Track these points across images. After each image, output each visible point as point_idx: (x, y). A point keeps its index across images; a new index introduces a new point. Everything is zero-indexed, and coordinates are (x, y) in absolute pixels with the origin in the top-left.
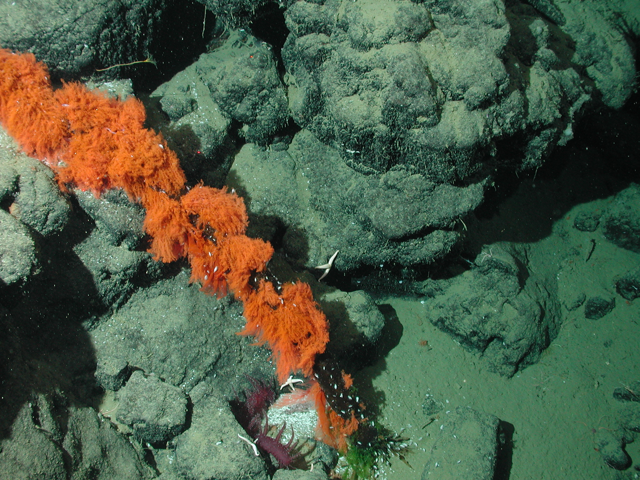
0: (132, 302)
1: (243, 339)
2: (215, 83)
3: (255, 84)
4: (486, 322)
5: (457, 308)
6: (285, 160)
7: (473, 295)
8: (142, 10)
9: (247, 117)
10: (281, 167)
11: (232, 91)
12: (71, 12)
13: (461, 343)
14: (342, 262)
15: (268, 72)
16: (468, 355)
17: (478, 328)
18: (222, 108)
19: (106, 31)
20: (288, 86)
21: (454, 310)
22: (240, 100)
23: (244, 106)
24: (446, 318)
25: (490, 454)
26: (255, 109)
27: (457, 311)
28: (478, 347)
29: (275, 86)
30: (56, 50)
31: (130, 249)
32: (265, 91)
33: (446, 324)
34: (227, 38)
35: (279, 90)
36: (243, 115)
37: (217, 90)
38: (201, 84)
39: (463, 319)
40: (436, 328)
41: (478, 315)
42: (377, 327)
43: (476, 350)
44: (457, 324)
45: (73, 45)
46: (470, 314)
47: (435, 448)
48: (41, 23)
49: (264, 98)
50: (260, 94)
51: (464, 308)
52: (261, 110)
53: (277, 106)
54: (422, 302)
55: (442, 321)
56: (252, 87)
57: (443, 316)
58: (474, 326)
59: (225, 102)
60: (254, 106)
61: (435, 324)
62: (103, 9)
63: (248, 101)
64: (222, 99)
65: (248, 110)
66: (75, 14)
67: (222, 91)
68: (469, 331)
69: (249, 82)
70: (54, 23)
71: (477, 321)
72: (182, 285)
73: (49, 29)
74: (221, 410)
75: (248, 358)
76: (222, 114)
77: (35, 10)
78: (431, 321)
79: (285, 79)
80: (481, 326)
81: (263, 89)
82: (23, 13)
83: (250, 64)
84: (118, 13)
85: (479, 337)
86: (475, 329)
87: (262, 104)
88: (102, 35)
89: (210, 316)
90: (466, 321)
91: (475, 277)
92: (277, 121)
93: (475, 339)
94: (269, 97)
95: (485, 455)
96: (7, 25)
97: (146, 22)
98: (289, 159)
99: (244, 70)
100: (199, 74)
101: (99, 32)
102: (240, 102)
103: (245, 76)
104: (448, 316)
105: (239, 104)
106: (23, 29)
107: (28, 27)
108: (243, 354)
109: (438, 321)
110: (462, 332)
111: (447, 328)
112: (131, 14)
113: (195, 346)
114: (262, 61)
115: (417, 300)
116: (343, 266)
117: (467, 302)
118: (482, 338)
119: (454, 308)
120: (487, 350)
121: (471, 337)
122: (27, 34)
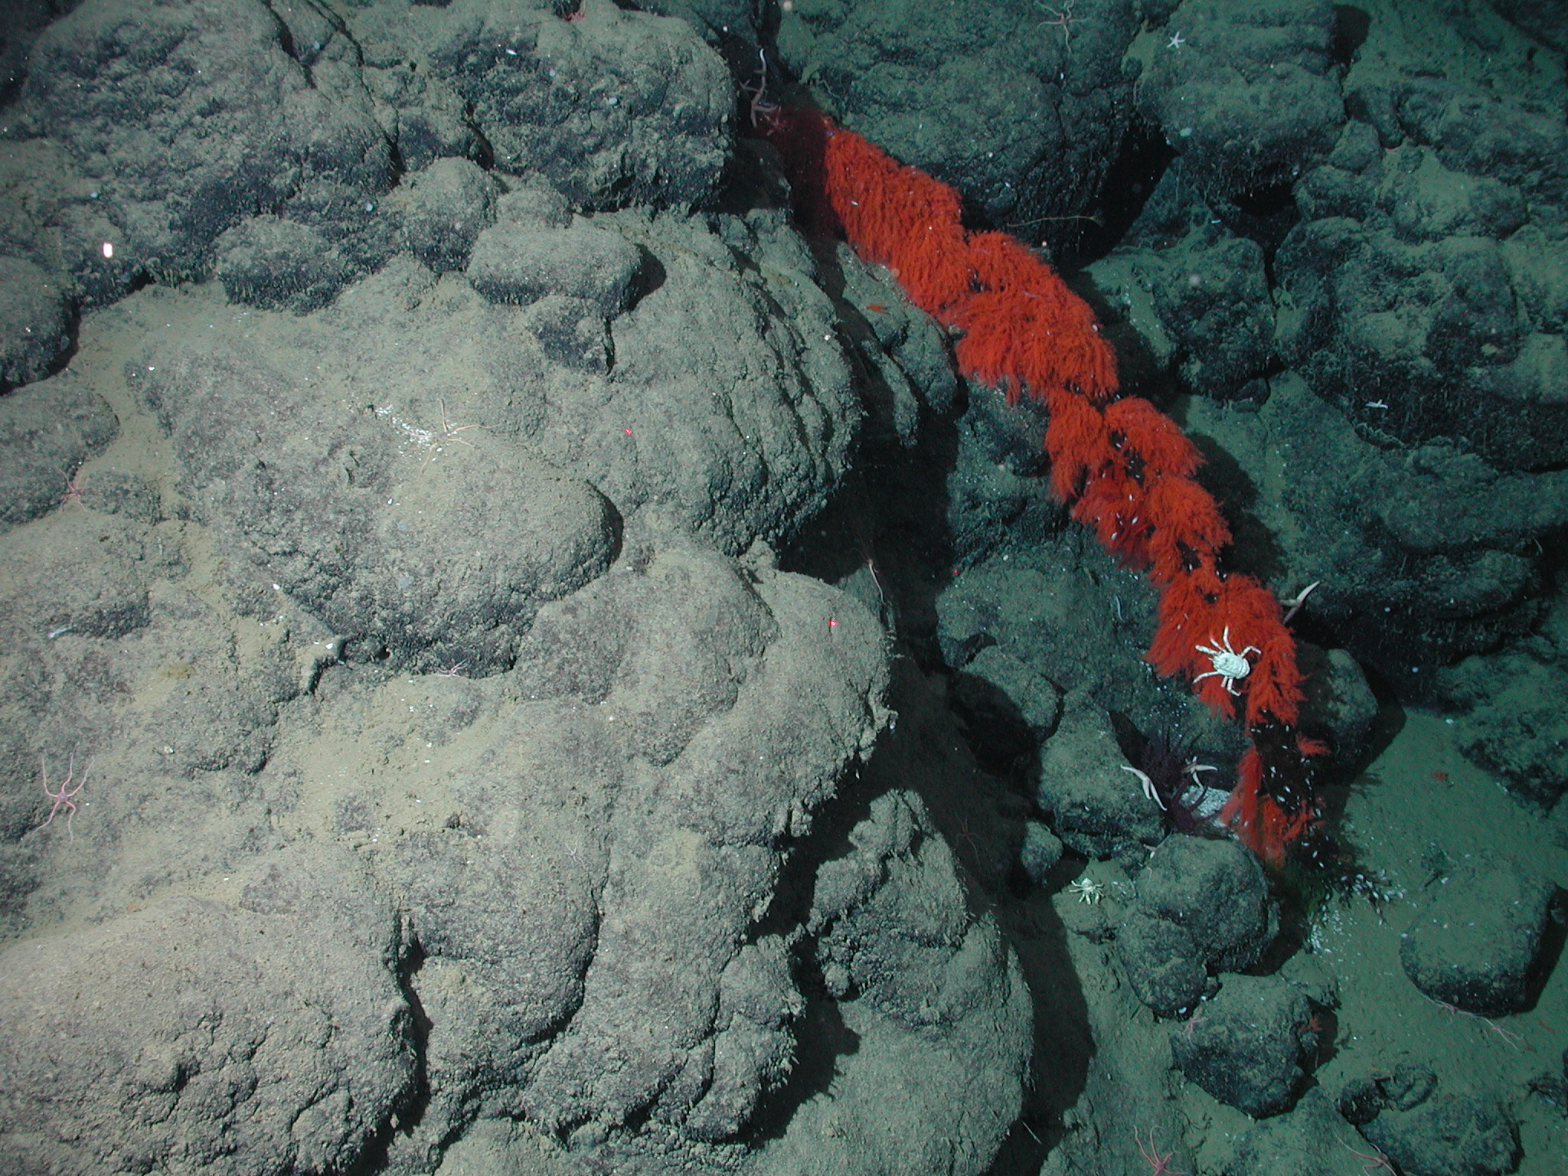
0: (991, 566)
2: (1166, 284)
3: (1229, 291)
4: (1560, 754)
5: (1513, 725)
6: (1252, 424)
7: (1545, 705)
8: (1086, 154)
9: (1208, 341)
10: (1243, 434)
11: (1190, 298)
12: (999, 137)
13: (1509, 789)
14: (1320, 600)
15: (1251, 277)
16: (1518, 811)
17: (1544, 761)
18: (1167, 324)
19: (1037, 170)
20: (1278, 307)
21: (1505, 727)
22: (1199, 315)
23: (1204, 324)
24: (1489, 740)
25: (1530, 926)
26: (1221, 331)
27: (1510, 729)
28: (1541, 798)
29: (1258, 300)
30: (968, 185)
31: (1014, 472)
32: (1241, 304)
33: (1486, 751)
34: (1184, 235)
35: (1264, 307)
36: (1200, 338)
37: (1166, 295)
38: (1138, 289)
39: (1519, 744)
40: (1468, 761)
41: (1547, 738)
42: (1362, 710)
43: (1536, 804)
44: (1506, 753)
45: (991, 181)
46: (1534, 736)
47: (1434, 899)
48: (958, 145)
49: (1239, 316)
50: (1234, 308)
51: (1524, 725)
52: (1230, 335)
53: (1256, 330)
54: (1449, 721)
55: (1479, 746)
56: (1223, 296)
57: (1483, 737)
58: (1538, 756)
59: (1175, 314)
60: (1221, 325)
61: (1467, 754)
62: (1042, 140)
63: (1210, 320)
64: (1172, 309)
65: (1210, 330)
66: (1005, 139)
67: (1173, 296)
68: (1526, 765)
69: (1220, 286)
70: (975, 148)
71: (1545, 747)
72: (1065, 564)
73: (966, 155)
74: (1102, 733)
76: (1166, 334)
77: (955, 127)
78: (1461, 748)
79: (1275, 295)
80: (1549, 758)
81: (1240, 299)
82: (938, 129)
83: (1226, 261)
84: (1058, 149)
85: (1545, 778)
86: (1538, 762)
87: (1233, 325)
88: (1031, 174)
89: (1098, 626)
90: (1524, 748)
91: (1552, 675)
92: (1251, 354)
93: (1536, 781)
94: (1246, 314)
95: (1519, 926)
96: (913, 143)
97: (1086, 172)
98: (1258, 424)
99: (1215, 268)
100: (1137, 274)
101: (1028, 168)
102: (1199, 318)
103: (1216, 276)
104: (1492, 737)
105: (1195, 322)
106: (933, 150)
107: (941, 148)
109: (1474, 747)
110: (1514, 767)
111: (1489, 760)
112: (1073, 156)
113: (1069, 657)
114: (1245, 257)
115: (1439, 716)
116: (1321, 607)
117: (1530, 716)
118: (1550, 780)
119: (1505, 723)
120: (1556, 808)
121: (1531, 776)
122: (936, 157)
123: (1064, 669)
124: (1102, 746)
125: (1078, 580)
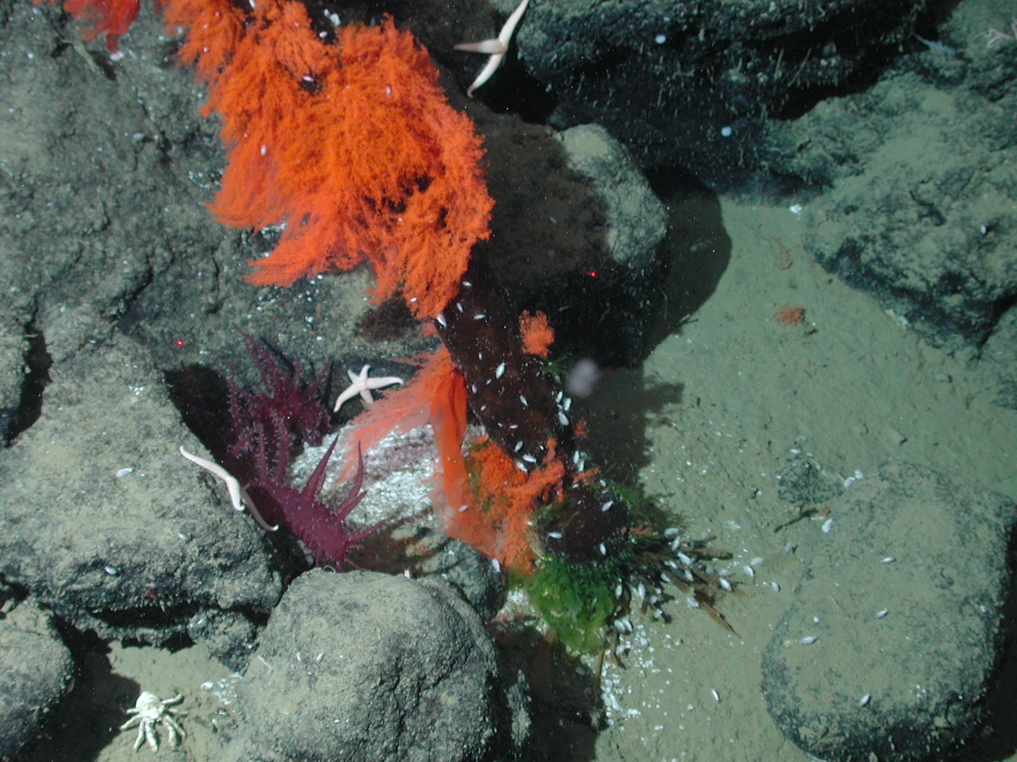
1: (226, 245)
4: (990, 246)
5: (901, 206)
7: (953, 162)
13: (911, 318)
14: (540, 37)
16: (932, 356)
17: (963, 263)
21: (890, 212)
24: (866, 239)
25: (984, 598)
27: (899, 214)
28: (965, 328)
33: (865, 258)
39: (917, 238)
40: (835, 277)
41: (964, 222)
42: (641, 233)
43: (959, 339)
44: (897, 257)
46: (941, 221)
47: (809, 575)
51: (923, 203)
54: (795, 209)
55: (851, 250)
57: (856, 234)
58: (952, 256)
61: (832, 266)
68: (934, 275)
71: (963, 239)
72: (30, 46)
74: (138, 390)
75: (240, 305)
78: (820, 257)
80: (972, 257)
85: (969, 292)
86: (954, 267)
89: (122, 156)
90: (928, 245)
91: (960, 106)
93: (953, 301)
95: (966, 601)
104: (870, 232)
108: (224, 289)
109: (841, 253)
110: (913, 281)
111: (869, 273)
113: (67, 232)
115: (777, 202)
116: (544, 48)
117: (930, 186)
118: (979, 295)
119: (889, 206)
120: (992, 340)
121: (944, 293)
123: (63, 258)
124: (139, 419)
125: (65, 73)
